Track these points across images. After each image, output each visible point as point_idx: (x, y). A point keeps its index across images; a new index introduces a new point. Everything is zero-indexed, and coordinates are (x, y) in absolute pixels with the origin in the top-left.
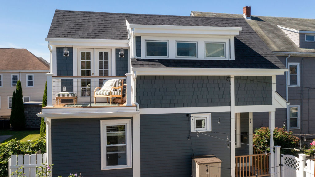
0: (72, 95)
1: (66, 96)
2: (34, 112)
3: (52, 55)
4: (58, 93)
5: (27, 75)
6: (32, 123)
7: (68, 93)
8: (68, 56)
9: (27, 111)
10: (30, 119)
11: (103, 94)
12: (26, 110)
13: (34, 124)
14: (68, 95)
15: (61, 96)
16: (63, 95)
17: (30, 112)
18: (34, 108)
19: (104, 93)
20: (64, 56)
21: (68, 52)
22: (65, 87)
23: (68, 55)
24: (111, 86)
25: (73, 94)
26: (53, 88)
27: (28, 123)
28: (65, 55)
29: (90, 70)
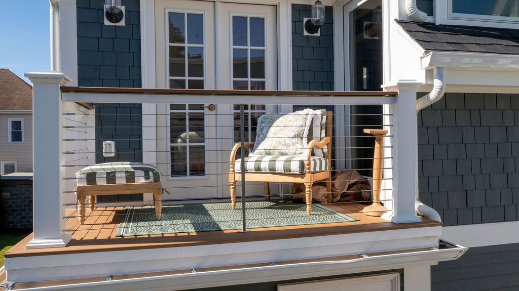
0: (147, 177)
1: (121, 181)
2: (23, 194)
3: (61, 17)
4: (87, 169)
5: (9, 121)
6: (19, 217)
7: (127, 165)
8: (122, 23)
9: (9, 193)
10: (16, 210)
11: (272, 171)
12: (7, 192)
13: (24, 220)
14: (130, 177)
15: (101, 182)
16: (111, 177)
17: (16, 195)
18: (24, 186)
19: (280, 166)
20: (107, 22)
21: (123, 9)
22: (113, 143)
23: (120, 19)
24: (299, 136)
25: (151, 173)
26: (64, 147)
27: (11, 219)
28: (110, 19)
29: (202, 81)
